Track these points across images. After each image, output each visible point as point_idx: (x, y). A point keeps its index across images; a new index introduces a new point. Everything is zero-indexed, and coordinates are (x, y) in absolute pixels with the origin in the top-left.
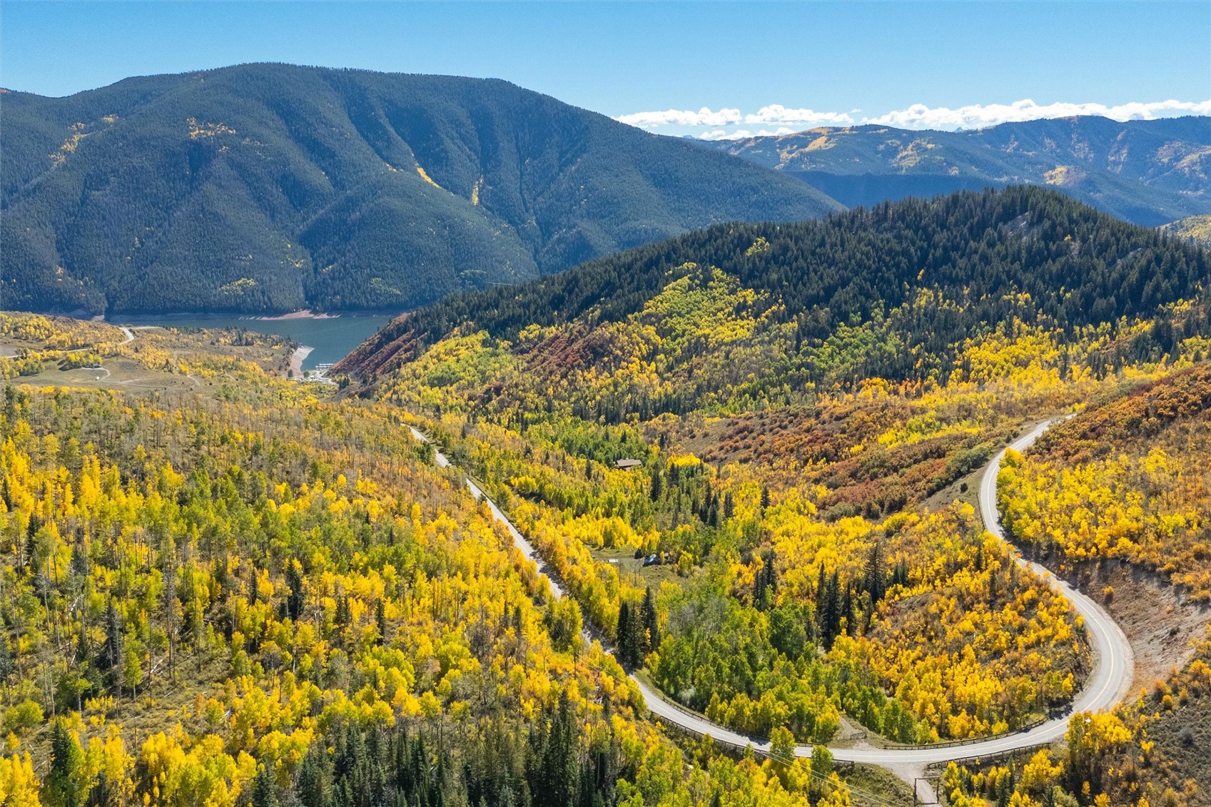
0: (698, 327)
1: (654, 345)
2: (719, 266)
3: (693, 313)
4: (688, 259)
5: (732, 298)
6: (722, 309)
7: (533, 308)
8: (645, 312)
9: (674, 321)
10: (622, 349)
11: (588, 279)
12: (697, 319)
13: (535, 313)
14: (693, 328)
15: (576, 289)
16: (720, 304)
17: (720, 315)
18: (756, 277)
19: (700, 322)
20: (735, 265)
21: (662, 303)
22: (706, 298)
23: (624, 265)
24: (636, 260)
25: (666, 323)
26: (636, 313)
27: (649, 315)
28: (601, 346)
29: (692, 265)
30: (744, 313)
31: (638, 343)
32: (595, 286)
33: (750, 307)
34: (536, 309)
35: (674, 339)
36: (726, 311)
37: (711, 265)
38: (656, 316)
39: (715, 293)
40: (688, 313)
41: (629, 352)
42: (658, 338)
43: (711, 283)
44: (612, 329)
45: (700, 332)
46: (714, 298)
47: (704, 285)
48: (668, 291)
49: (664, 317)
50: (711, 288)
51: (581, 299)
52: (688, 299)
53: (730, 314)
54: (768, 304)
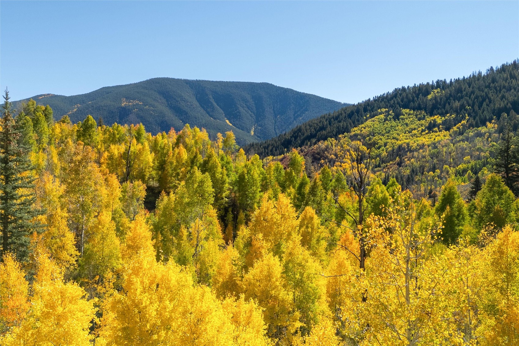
0: (397, 140)
1: (362, 152)
2: (405, 107)
3: (391, 133)
4: (380, 108)
5: (423, 122)
6: (415, 129)
7: (270, 148)
8: (353, 133)
9: (376, 137)
10: (336, 155)
11: (308, 127)
12: (395, 135)
13: (272, 151)
14: (393, 141)
15: (300, 134)
16: (413, 126)
17: (415, 132)
18: (438, 109)
19: (398, 137)
20: (419, 104)
21: (365, 128)
22: (400, 125)
23: (333, 118)
24: (341, 114)
25: (370, 139)
26: (346, 134)
27: (356, 135)
28: (318, 154)
29: (384, 110)
30: (436, 129)
31: (348, 151)
32: (313, 130)
33: (440, 124)
34: (272, 149)
35: (379, 148)
36: (420, 129)
37: (400, 108)
38: (360, 135)
39: (407, 121)
40: (387, 133)
41: (341, 156)
42: (365, 148)
43: (402, 116)
44: (326, 143)
45: (399, 143)
46: (407, 124)
47: (397, 117)
48: (369, 122)
49: (368, 136)
50: (402, 119)
51: (302, 138)
52: (385, 125)
53: (423, 131)
54: (457, 121)
